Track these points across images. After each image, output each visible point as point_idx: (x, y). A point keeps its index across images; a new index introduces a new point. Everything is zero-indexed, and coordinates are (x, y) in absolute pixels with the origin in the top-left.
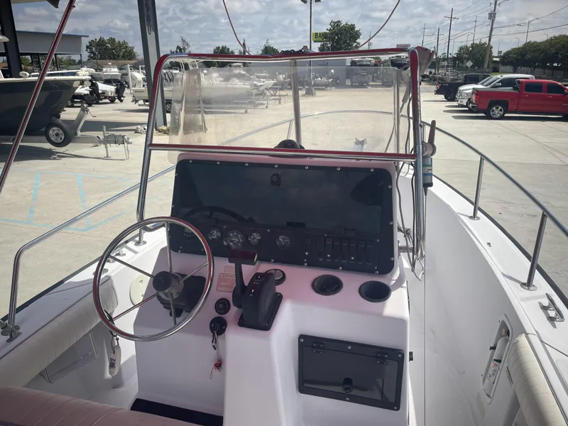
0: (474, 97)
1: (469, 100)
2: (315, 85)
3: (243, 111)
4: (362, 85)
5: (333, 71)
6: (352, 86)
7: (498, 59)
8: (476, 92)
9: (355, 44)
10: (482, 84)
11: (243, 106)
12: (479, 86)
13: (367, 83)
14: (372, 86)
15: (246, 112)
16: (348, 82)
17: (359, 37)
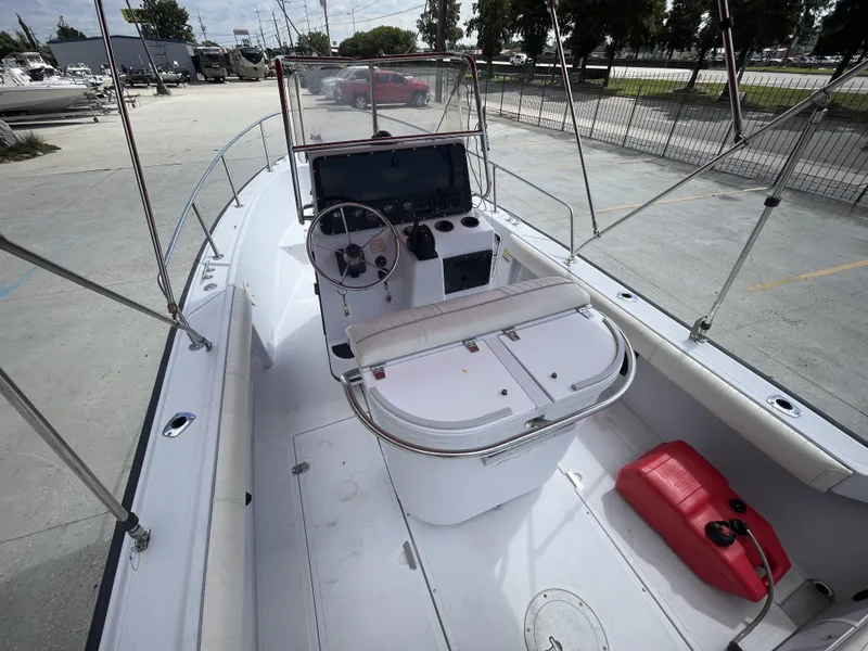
0: (339, 90)
1: (335, 92)
2: (165, 81)
3: (91, 119)
4: (218, 80)
5: (176, 63)
6: (207, 82)
7: (336, 51)
8: (340, 84)
9: (186, 28)
10: (340, 76)
11: (88, 113)
12: (340, 79)
13: (224, 78)
14: (230, 81)
15: (96, 121)
16: (200, 77)
17: (186, 18)
